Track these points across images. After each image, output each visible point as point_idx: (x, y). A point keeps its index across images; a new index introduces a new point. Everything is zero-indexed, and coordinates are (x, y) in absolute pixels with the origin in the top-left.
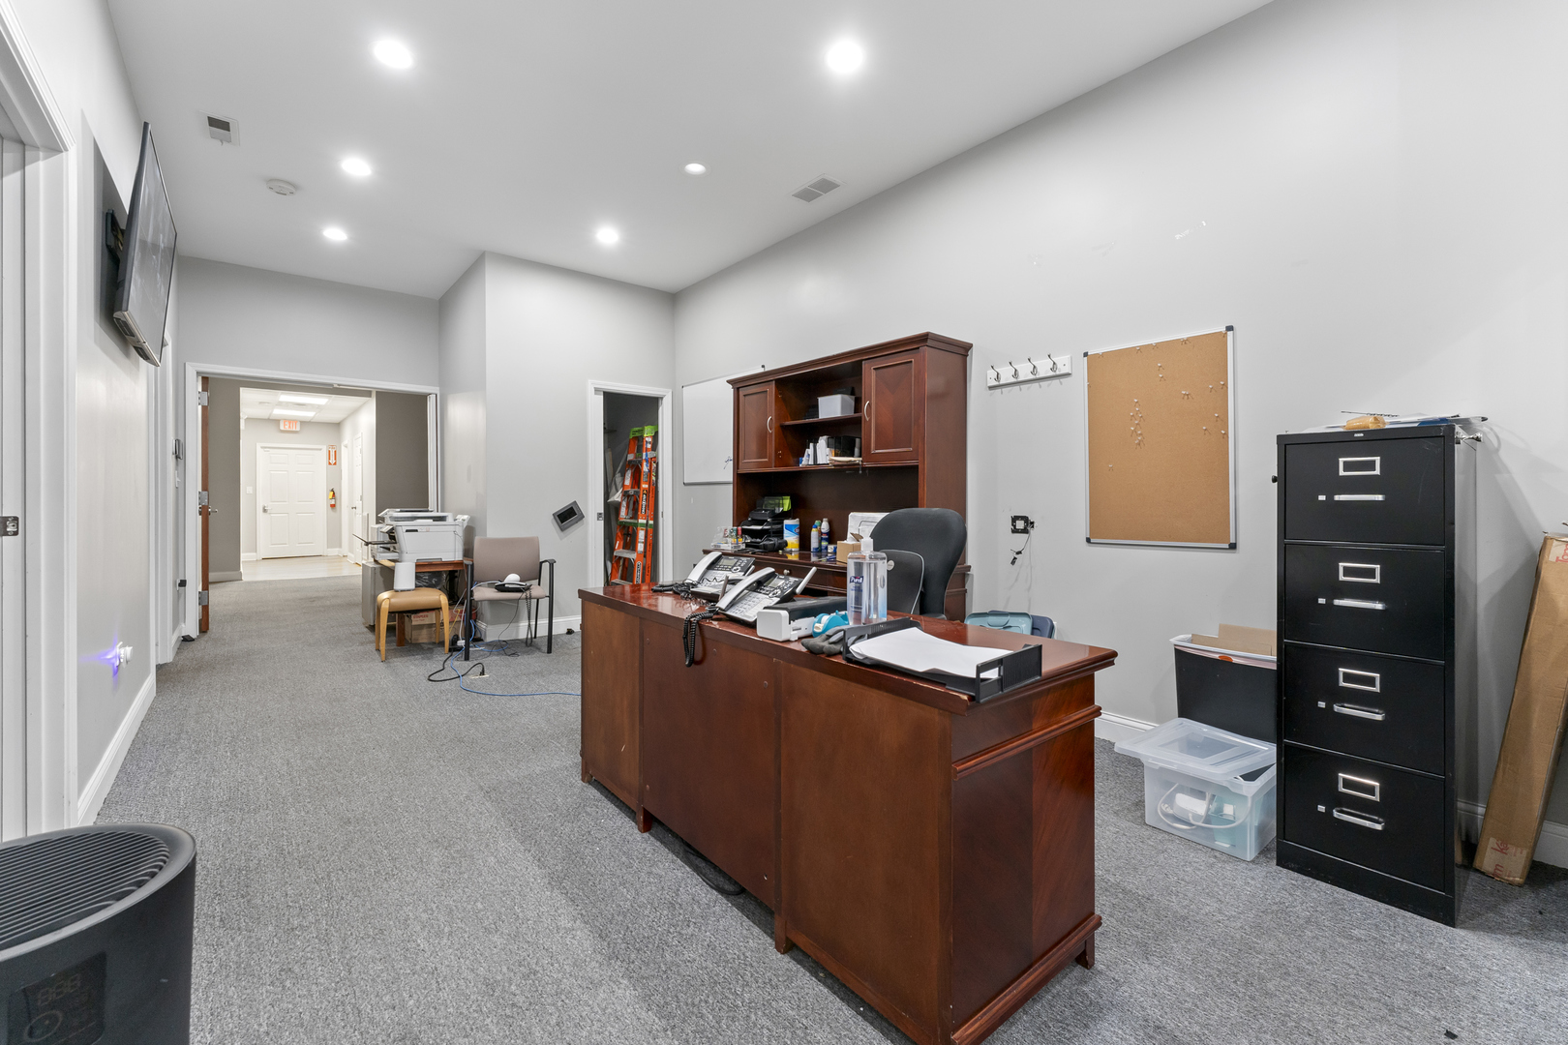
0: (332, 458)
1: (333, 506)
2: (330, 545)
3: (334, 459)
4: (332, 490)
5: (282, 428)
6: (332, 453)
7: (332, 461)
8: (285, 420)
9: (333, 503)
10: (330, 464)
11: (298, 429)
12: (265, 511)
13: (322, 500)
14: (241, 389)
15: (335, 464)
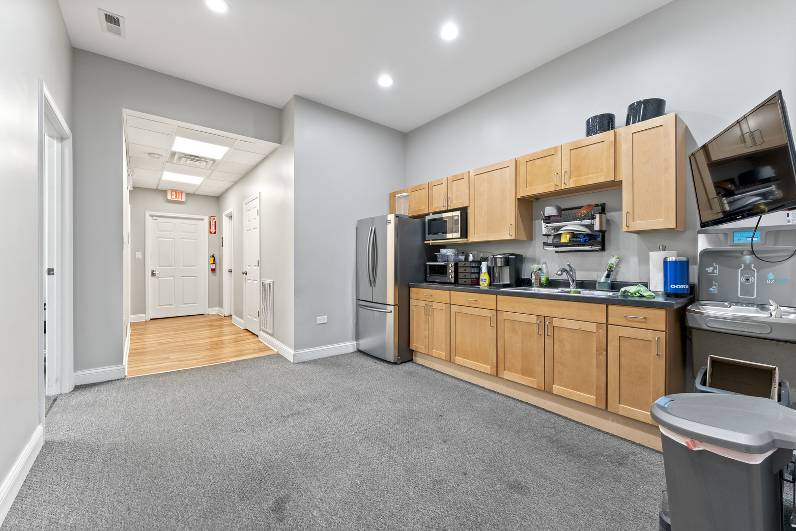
0: (213, 227)
1: (213, 270)
2: (211, 305)
3: (214, 228)
4: (213, 256)
5: (169, 197)
6: (213, 223)
7: (213, 230)
8: (172, 191)
9: (214, 267)
10: (211, 232)
11: (184, 199)
12: (153, 274)
13: (204, 265)
14: (126, 112)
15: (215, 233)
